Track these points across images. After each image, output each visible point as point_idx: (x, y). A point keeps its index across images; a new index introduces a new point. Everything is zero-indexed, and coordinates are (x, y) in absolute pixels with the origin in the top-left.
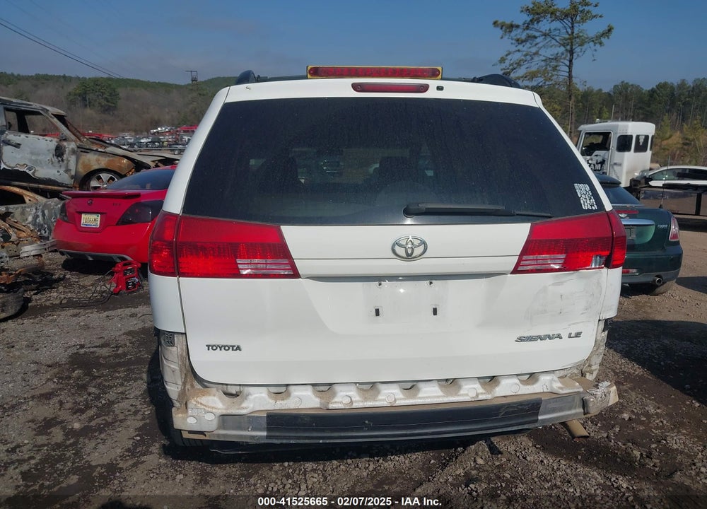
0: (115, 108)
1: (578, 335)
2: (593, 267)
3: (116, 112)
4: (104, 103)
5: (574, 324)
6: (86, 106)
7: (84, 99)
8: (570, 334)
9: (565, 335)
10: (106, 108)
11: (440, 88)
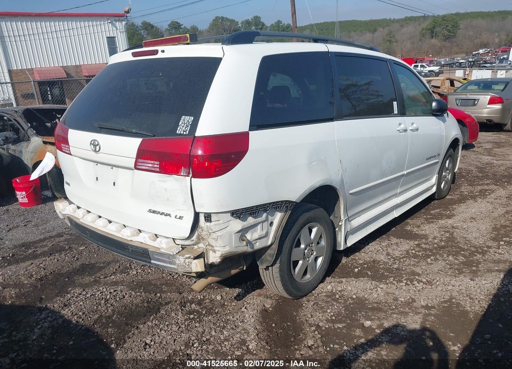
0: (454, 36)
1: (181, 218)
2: (182, 174)
3: (454, 40)
4: (446, 33)
5: (179, 210)
6: (433, 37)
7: (432, 32)
8: (176, 216)
9: (173, 215)
10: (448, 37)
11: (163, 51)
